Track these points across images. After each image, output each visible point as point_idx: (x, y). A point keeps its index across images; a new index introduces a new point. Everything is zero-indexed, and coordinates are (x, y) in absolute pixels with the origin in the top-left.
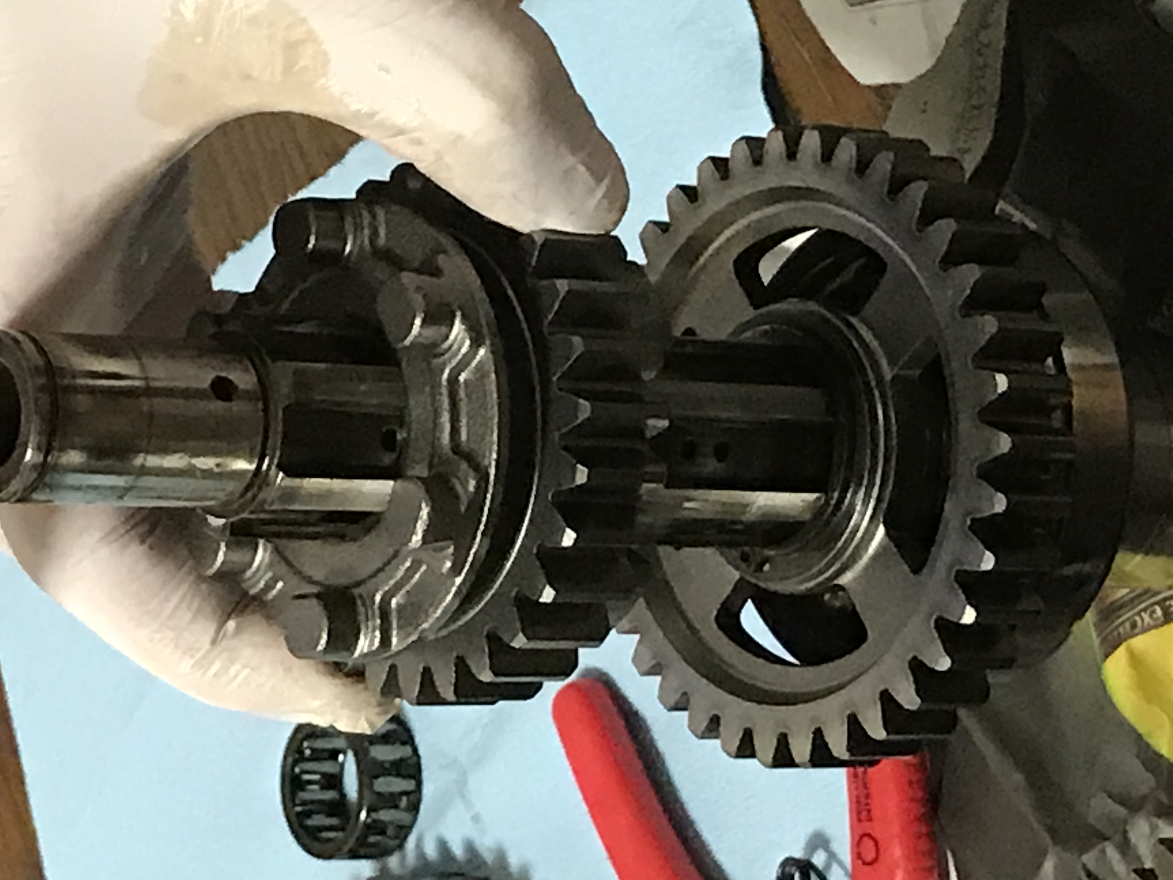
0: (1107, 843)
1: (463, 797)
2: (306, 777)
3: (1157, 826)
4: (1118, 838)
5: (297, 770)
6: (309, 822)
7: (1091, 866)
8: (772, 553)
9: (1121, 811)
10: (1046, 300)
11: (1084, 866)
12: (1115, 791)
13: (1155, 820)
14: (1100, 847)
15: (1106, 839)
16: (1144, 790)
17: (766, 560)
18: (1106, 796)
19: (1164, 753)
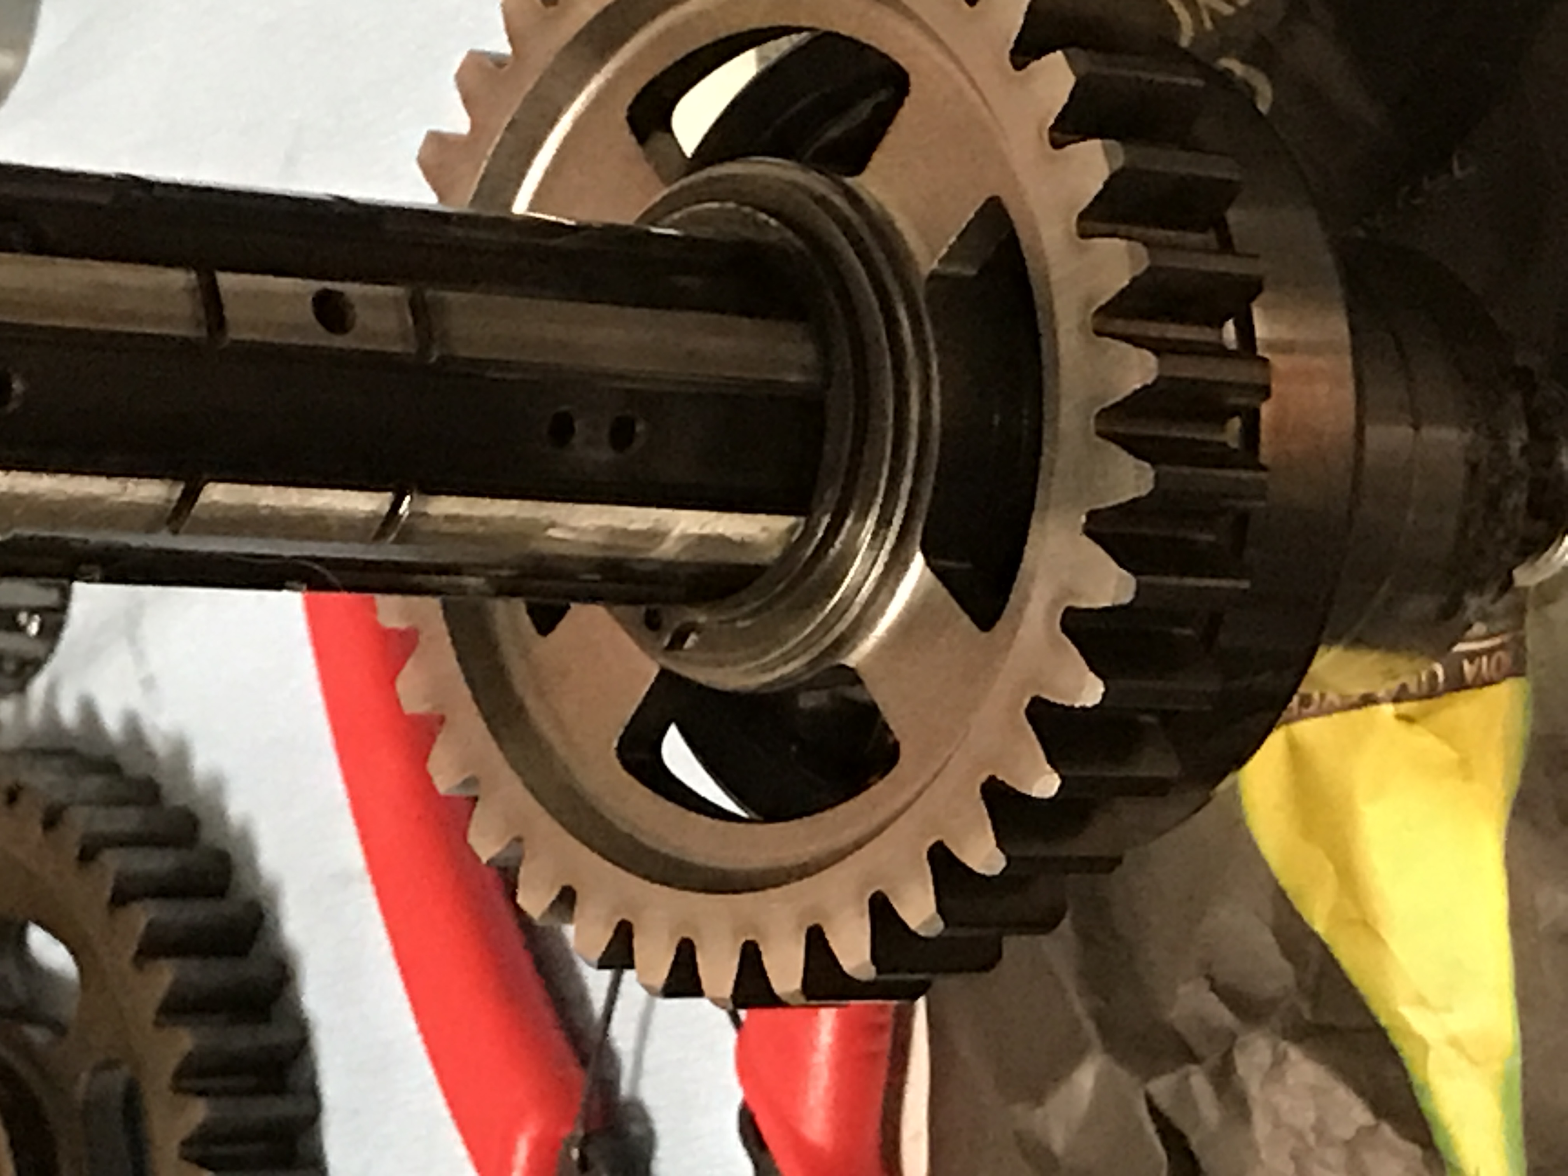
0: (1194, 1068)
3: (1285, 1055)
4: (1214, 1060)
7: (1164, 1103)
8: (702, 619)
9: (1225, 1016)
10: (1233, 216)
11: (1149, 1100)
12: (1220, 980)
13: (1284, 1044)
14: (1181, 1072)
15: (1196, 1060)
16: (1271, 987)
17: (692, 627)
18: (1206, 985)
19: (1319, 927)
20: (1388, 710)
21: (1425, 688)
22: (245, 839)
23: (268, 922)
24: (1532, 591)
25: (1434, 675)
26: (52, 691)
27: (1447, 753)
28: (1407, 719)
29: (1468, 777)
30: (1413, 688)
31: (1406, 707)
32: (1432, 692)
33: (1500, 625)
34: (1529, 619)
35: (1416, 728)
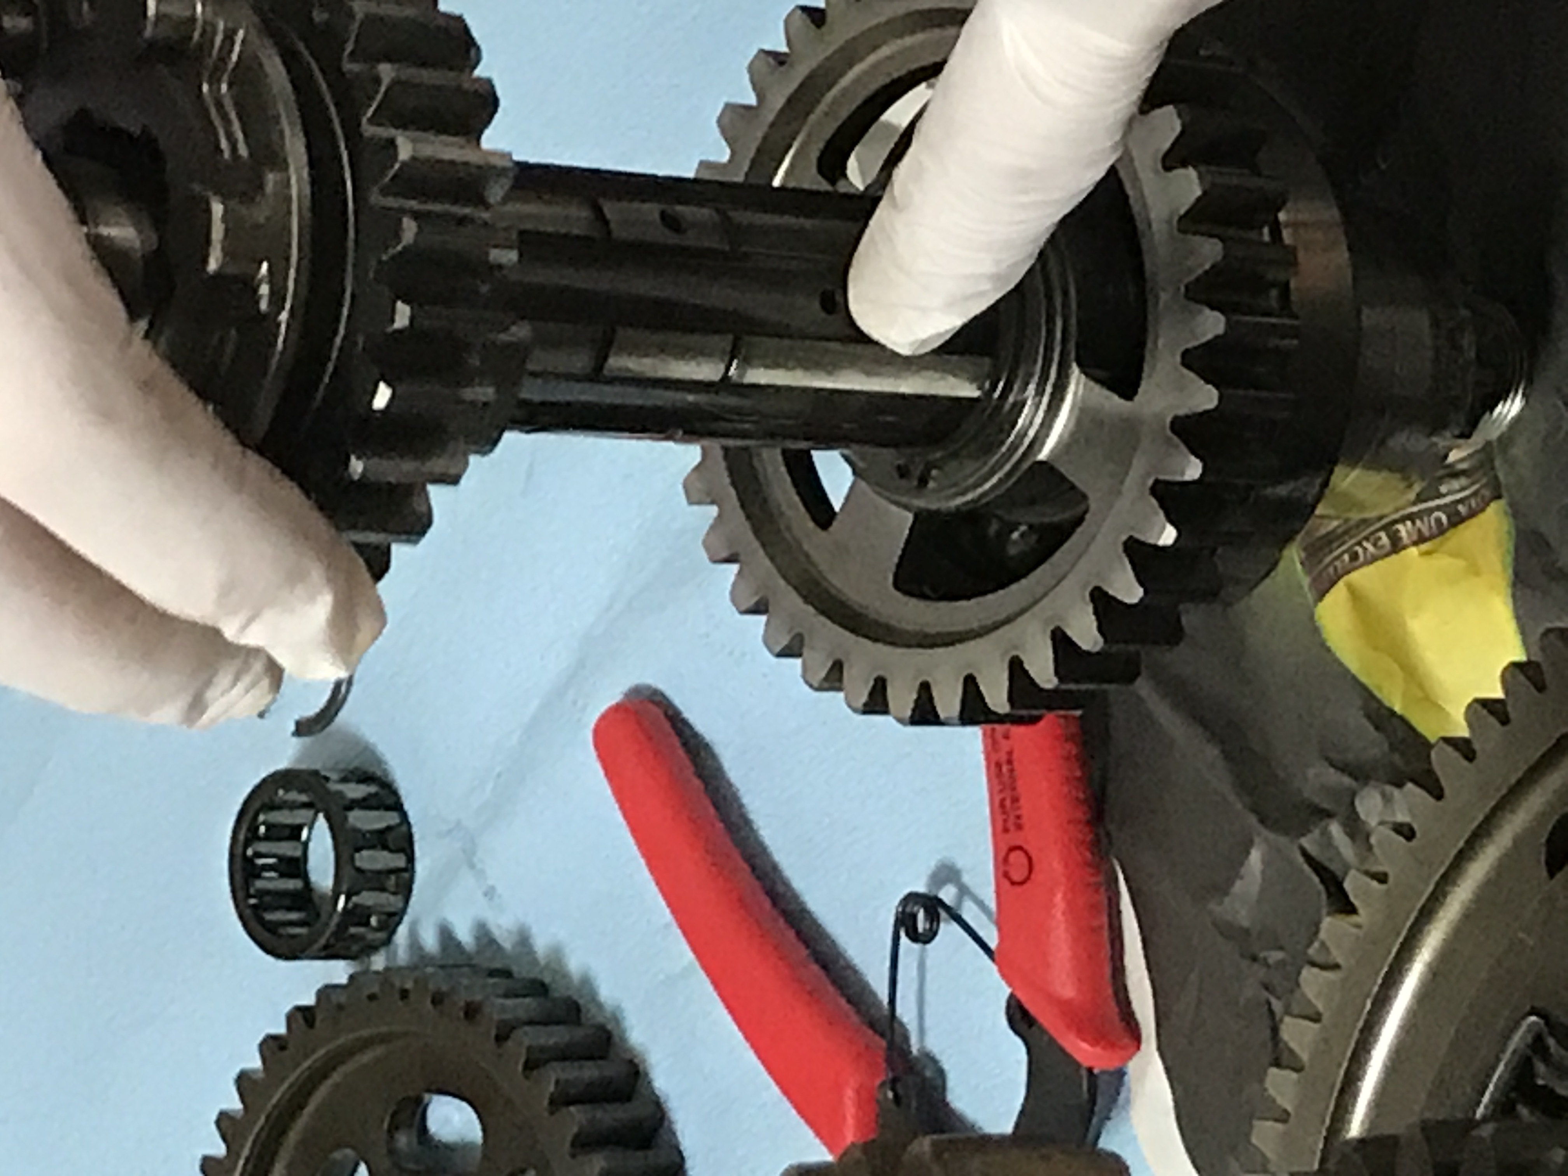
0: (1329, 821)
1: (472, 866)
2: (261, 861)
4: (1344, 814)
5: (250, 852)
6: (269, 917)
7: (1312, 851)
9: (1347, 781)
11: (1305, 853)
12: (1338, 757)
13: (1389, 788)
14: (1323, 823)
15: (1329, 815)
16: (1374, 752)
18: (1326, 764)
19: (1398, 708)
20: (1413, 551)
21: (1435, 529)
22: (586, 982)
23: (616, 1039)
24: (1495, 444)
25: (1438, 521)
26: (413, 934)
27: (1460, 563)
28: (1428, 553)
29: (1477, 573)
30: (1426, 532)
31: (1424, 547)
32: (1441, 531)
33: (1476, 476)
34: (1497, 463)
35: (1435, 555)
